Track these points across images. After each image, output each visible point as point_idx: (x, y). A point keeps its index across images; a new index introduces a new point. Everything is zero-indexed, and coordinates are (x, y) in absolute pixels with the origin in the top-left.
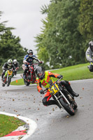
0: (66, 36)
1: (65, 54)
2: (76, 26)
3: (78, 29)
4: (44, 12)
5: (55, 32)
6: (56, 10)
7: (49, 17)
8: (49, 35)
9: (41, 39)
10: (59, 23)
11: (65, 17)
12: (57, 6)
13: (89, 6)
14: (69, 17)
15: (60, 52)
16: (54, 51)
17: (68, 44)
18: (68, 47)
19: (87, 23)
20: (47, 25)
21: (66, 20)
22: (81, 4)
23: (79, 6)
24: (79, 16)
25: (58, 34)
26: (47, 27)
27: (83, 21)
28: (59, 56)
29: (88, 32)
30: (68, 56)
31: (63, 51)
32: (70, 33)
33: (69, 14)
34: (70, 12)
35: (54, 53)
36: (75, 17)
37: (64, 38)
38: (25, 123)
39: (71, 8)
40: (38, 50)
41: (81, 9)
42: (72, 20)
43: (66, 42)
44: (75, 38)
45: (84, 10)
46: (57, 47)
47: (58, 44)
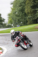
0: (20, 14)
1: (19, 21)
2: (24, 10)
3: (25, 11)
4: (12, 4)
5: (15, 12)
6: (16, 3)
7: (13, 6)
8: (13, 13)
9: (10, 15)
10: (17, 9)
11: (20, 6)
12: (17, 2)
13: (30, 2)
14: (22, 7)
15: (17, 20)
16: (15, 20)
17: (21, 17)
18: (21, 19)
19: (29, 9)
20: (13, 9)
21: (20, 8)
22: (27, 1)
23: (26, 2)
24: (26, 6)
25: (17, 13)
26: (12, 10)
27: (27, 8)
28: (17, 22)
29: (29, 13)
30: (20, 22)
31: (18, 20)
32: (21, 13)
33: (21, 5)
34: (22, 4)
35: (15, 21)
36: (24, 6)
37: (19, 15)
38: (2, 49)
39: (22, 3)
40: (8, 19)
41: (26, 3)
42: (23, 7)
43: (20, 17)
44: (24, 15)
45: (28, 4)
46: (16, 19)
47: (17, 17)
